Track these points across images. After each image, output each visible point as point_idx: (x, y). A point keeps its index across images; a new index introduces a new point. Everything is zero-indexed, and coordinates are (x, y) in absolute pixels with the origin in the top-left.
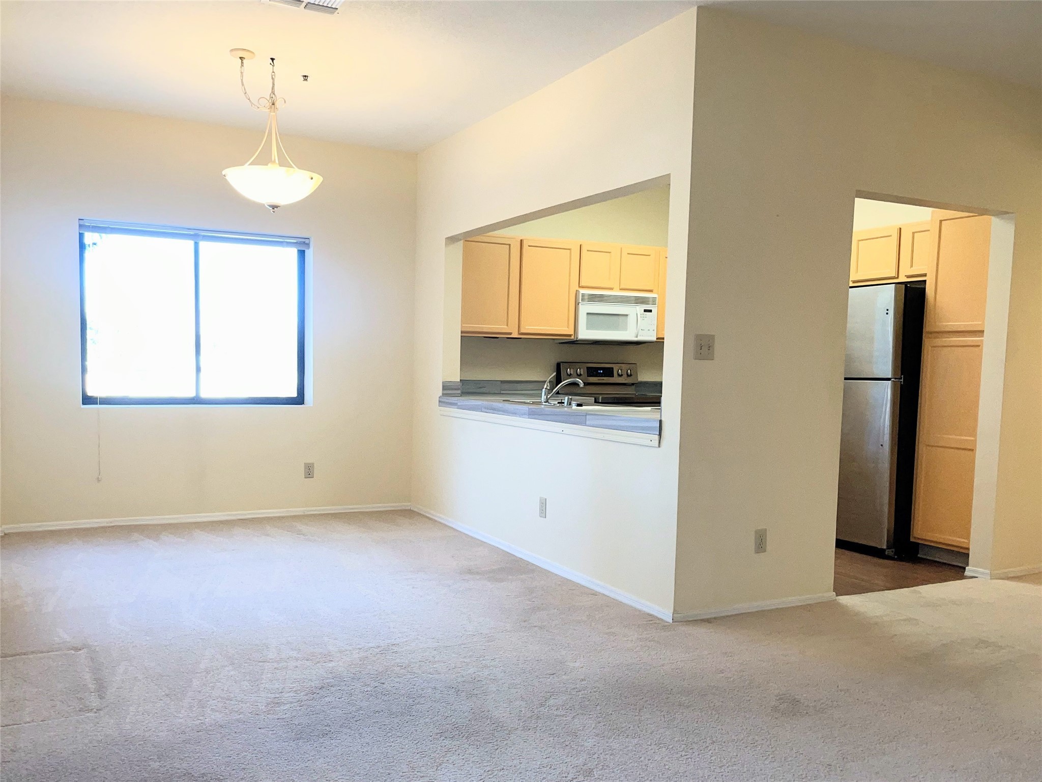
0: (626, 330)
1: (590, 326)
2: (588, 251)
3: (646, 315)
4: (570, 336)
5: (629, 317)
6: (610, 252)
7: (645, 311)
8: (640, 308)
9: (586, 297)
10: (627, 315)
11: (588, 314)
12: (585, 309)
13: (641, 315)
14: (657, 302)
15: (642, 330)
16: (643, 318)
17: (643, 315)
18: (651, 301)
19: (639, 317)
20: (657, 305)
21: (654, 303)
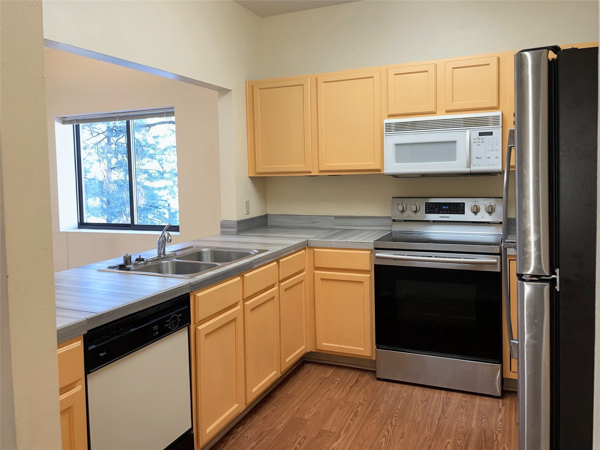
0: (456, 161)
1: (399, 159)
2: (396, 75)
3: (483, 139)
4: (380, 170)
5: (457, 143)
6: (427, 71)
7: (481, 134)
8: (473, 132)
9: (393, 127)
10: (455, 142)
11: (396, 145)
13: (475, 139)
14: (501, 122)
15: (477, 158)
16: (479, 144)
17: (479, 139)
18: (491, 120)
19: (475, 142)
20: (501, 126)
21: (496, 123)
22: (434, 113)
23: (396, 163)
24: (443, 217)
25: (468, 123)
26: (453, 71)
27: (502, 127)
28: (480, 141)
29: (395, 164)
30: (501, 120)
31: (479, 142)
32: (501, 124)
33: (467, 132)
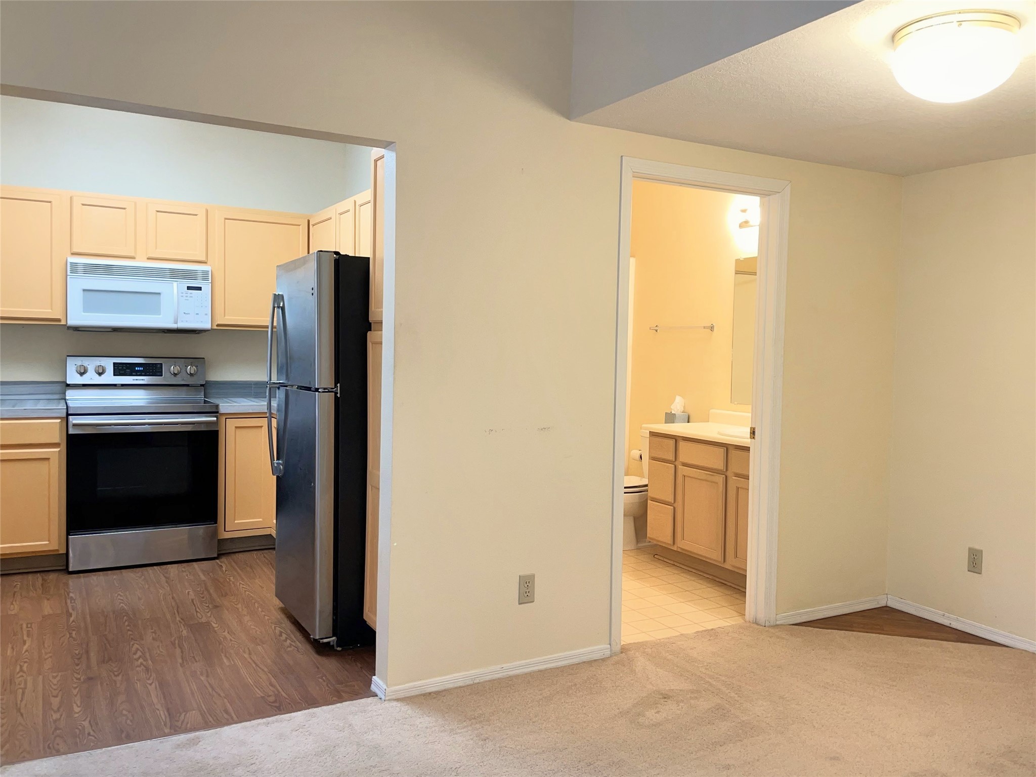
0: (160, 315)
1: (87, 308)
2: (83, 205)
3: (191, 294)
4: (59, 320)
5: (162, 295)
6: (124, 209)
7: (189, 288)
8: (181, 285)
9: (80, 268)
10: (159, 294)
12: (77, 284)
13: (182, 293)
14: (210, 278)
15: (184, 313)
16: (187, 298)
17: (187, 293)
18: (200, 275)
19: (182, 296)
20: (210, 281)
21: (205, 278)
22: (133, 258)
23: (84, 312)
24: (137, 380)
25: (175, 274)
26: (156, 214)
27: (211, 283)
28: (189, 295)
29: (83, 314)
30: (210, 276)
31: (187, 296)
32: (210, 279)
33: (174, 284)
